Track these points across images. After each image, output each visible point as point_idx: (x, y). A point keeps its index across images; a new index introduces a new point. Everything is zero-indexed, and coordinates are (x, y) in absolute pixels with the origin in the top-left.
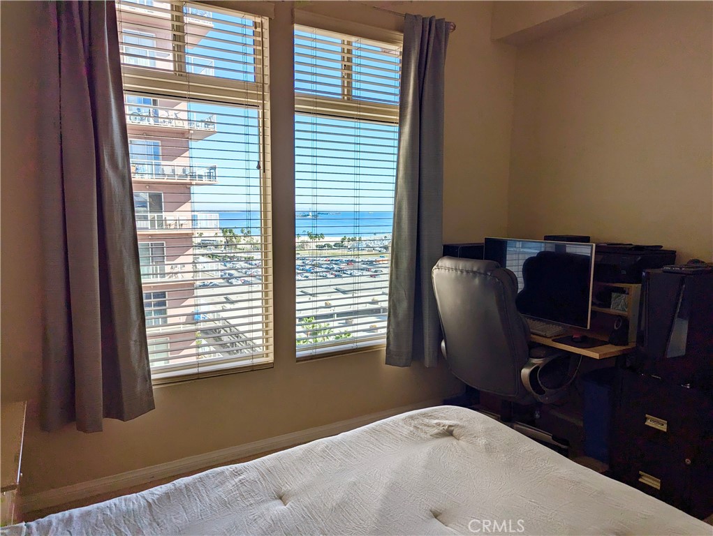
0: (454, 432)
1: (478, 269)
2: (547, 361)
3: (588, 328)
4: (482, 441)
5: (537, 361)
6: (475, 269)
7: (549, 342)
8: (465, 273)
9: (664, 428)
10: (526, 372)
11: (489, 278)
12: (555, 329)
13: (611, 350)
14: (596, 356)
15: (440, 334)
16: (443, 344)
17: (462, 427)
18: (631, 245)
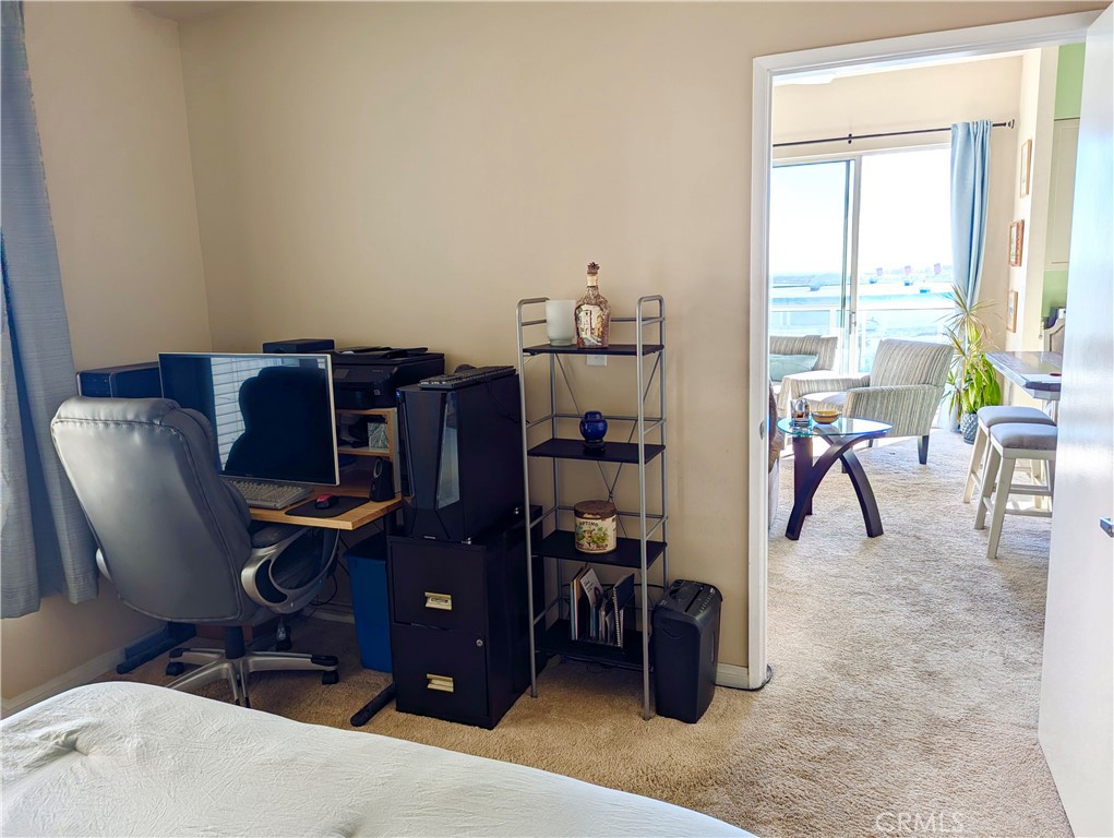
0: (78, 743)
1: (137, 416)
2: (283, 548)
3: (338, 483)
4: (131, 745)
5: (266, 553)
6: (130, 417)
7: (281, 517)
8: (112, 426)
9: (448, 606)
10: (248, 573)
11: (158, 431)
12: (292, 493)
13: (372, 510)
14: (347, 525)
15: (92, 541)
16: (99, 556)
17: (96, 727)
18: (388, 349)
